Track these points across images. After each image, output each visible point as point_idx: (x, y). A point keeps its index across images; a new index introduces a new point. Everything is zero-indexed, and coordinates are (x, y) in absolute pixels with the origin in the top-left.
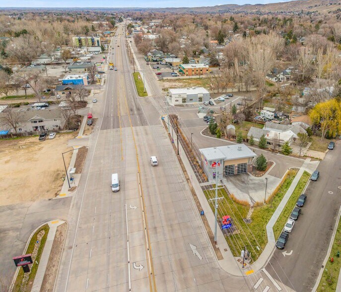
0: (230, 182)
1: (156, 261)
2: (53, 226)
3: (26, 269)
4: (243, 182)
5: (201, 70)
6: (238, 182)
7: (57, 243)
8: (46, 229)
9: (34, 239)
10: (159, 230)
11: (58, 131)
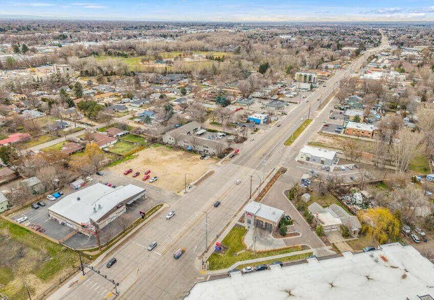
0: (254, 231)
1: (178, 242)
2: (165, 205)
3: (143, 217)
4: (261, 235)
5: (363, 132)
6: (259, 233)
7: (159, 213)
8: (162, 205)
9: (155, 208)
10: (194, 232)
11: (212, 156)
